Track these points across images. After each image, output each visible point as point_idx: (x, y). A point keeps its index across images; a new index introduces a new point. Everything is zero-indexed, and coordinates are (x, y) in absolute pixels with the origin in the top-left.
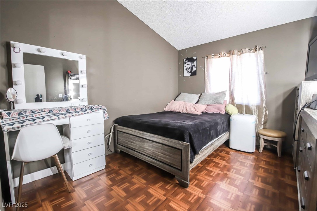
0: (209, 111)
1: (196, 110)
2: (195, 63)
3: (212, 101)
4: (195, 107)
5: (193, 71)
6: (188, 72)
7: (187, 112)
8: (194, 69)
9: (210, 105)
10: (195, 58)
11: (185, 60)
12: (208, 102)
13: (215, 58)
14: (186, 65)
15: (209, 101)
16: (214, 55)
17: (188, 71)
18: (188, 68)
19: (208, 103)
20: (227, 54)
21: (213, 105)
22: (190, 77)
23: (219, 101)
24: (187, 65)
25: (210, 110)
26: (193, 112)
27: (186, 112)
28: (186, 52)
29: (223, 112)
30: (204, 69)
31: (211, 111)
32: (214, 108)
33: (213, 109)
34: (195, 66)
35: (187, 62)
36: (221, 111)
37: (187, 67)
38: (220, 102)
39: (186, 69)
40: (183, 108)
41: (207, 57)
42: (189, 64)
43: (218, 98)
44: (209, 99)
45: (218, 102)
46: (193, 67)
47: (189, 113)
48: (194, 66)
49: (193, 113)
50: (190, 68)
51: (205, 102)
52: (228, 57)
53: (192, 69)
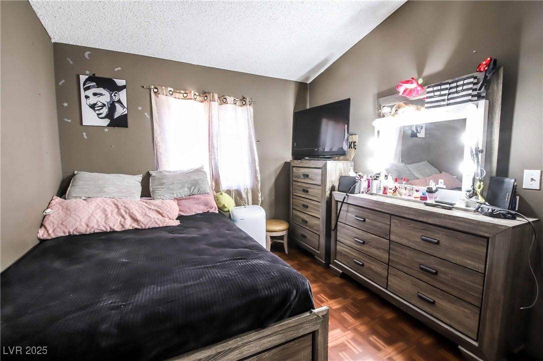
0: (188, 211)
1: (164, 215)
2: (123, 96)
3: (186, 189)
4: (159, 210)
5: (116, 115)
6: (98, 115)
7: (139, 227)
8: (120, 111)
9: (185, 199)
10: (120, 82)
11: (83, 78)
12: (180, 193)
13: (176, 98)
14: (89, 93)
15: (181, 191)
16: (172, 90)
17: (97, 112)
18: (100, 104)
19: (179, 195)
20: (199, 96)
21: (193, 198)
22: (106, 130)
23: (204, 189)
24: (95, 94)
25: (189, 209)
26: (159, 222)
27: (136, 226)
28: (88, 58)
29: (215, 208)
30: (148, 117)
31: (192, 212)
32: (196, 203)
33: (196, 206)
34: (121, 103)
35: (93, 87)
36: (211, 208)
37: (93, 100)
38: (204, 191)
39: (93, 106)
40: (120, 218)
41: (156, 90)
42: (101, 95)
43: (200, 182)
44: (180, 186)
45: (201, 190)
46: (117, 105)
47: (147, 227)
48: (119, 102)
49: (161, 225)
50: (104, 105)
51: (173, 194)
52: (199, 101)
53: (112, 109)
